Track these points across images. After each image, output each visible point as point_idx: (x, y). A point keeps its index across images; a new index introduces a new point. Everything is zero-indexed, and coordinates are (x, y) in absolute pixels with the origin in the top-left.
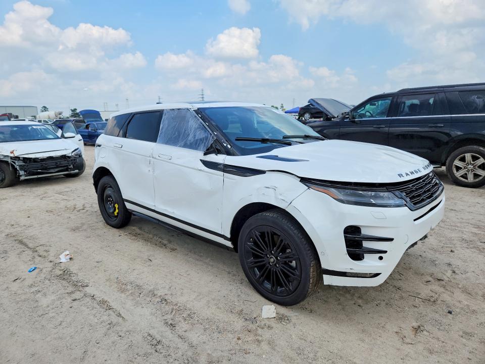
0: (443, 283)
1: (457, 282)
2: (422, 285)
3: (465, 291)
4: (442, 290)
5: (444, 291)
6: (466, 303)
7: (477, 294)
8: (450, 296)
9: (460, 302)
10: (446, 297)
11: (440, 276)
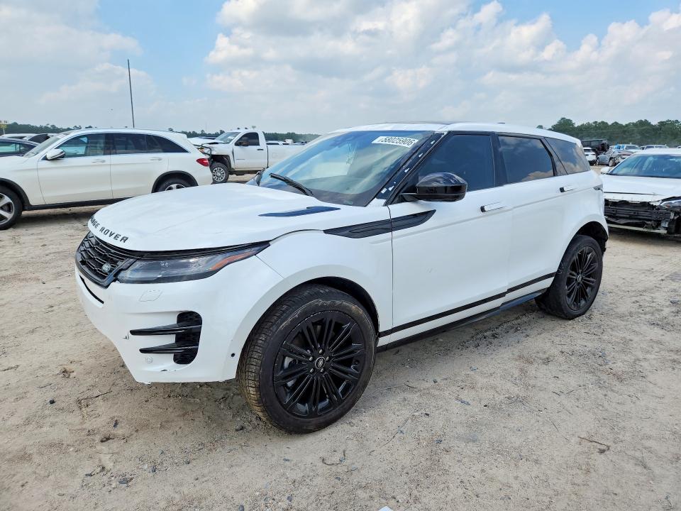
0: (98, 438)
1: (81, 454)
2: (116, 414)
3: (58, 446)
4: (88, 426)
5: (84, 426)
6: (45, 429)
7: (41, 454)
8: (70, 424)
9: (52, 425)
10: (75, 419)
11: (114, 445)
